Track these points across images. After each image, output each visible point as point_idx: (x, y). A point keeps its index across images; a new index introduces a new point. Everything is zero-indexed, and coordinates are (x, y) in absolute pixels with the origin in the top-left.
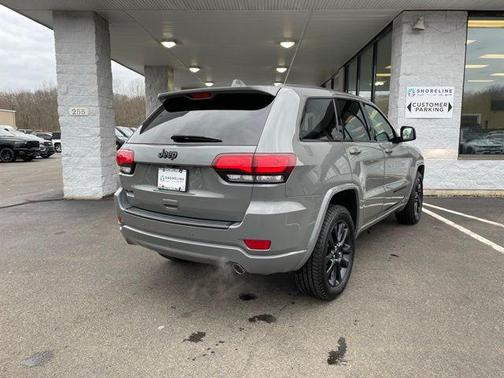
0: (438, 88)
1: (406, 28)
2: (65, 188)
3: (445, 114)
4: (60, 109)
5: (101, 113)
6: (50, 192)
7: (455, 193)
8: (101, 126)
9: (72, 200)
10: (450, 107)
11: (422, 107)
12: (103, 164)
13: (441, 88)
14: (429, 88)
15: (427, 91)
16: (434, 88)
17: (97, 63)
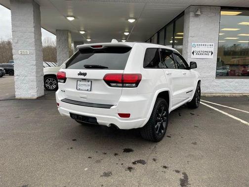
0: (206, 44)
1: (192, 14)
2: (16, 93)
3: (210, 56)
4: (14, 51)
5: (36, 53)
6: (7, 95)
7: (214, 95)
8: (36, 60)
9: (20, 100)
10: (212, 53)
11: (199, 53)
12: (37, 80)
13: (208, 44)
14: (203, 44)
15: (201, 45)
16: (205, 44)
17: (34, 27)
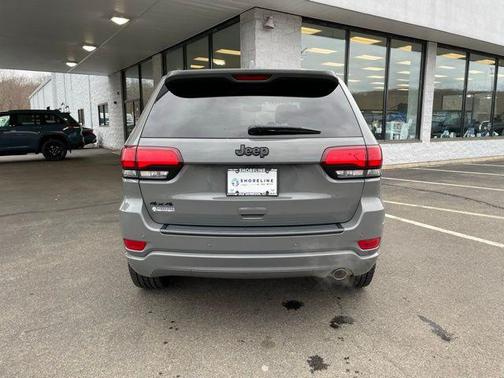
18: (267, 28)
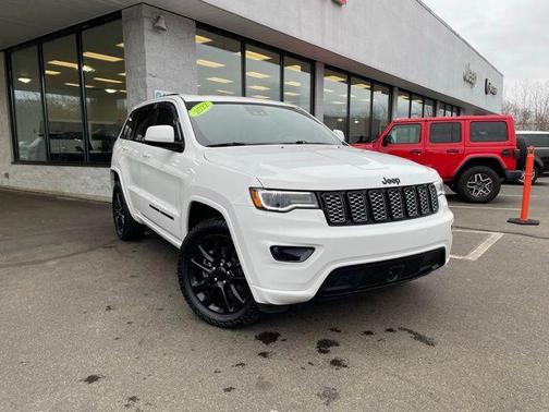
18: (157, 29)
